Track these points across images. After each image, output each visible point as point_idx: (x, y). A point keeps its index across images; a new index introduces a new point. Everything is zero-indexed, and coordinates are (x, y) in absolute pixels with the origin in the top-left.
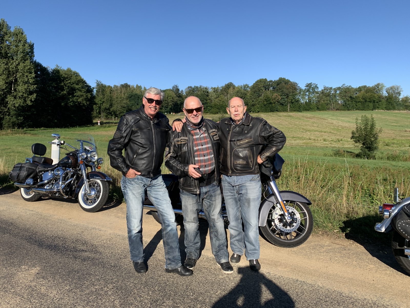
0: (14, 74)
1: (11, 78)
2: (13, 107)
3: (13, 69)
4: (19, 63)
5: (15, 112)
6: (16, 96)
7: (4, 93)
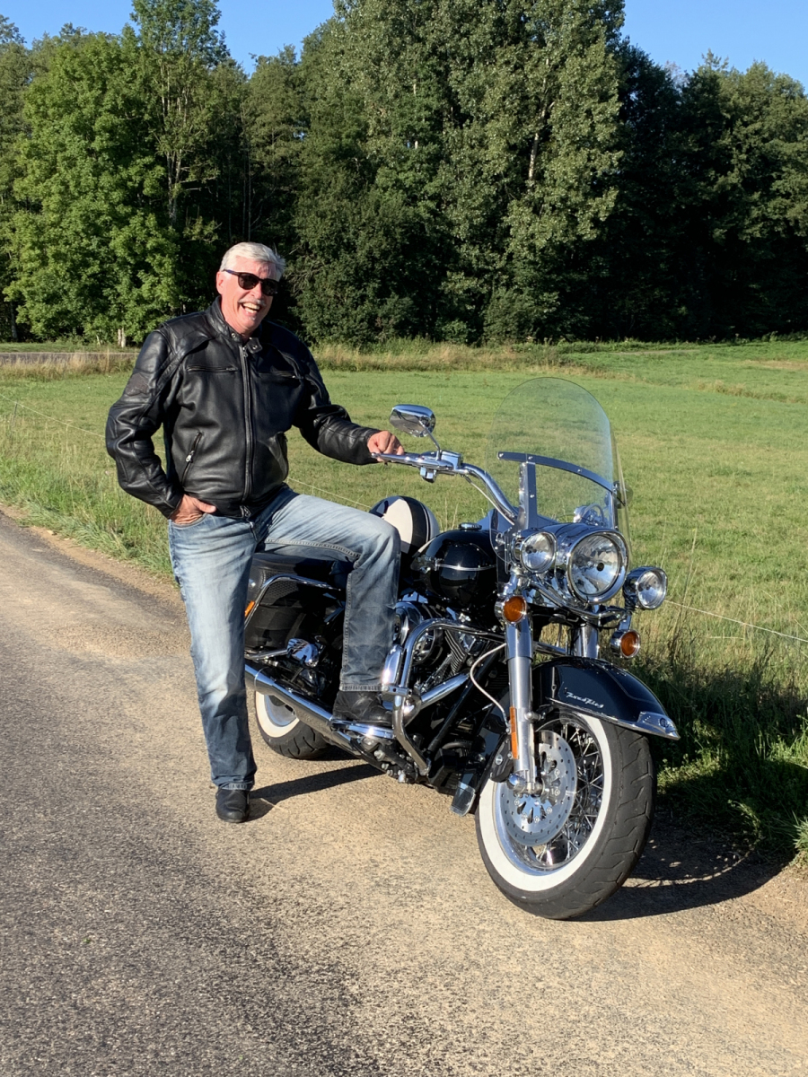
0: (539, 106)
1: (531, 127)
2: (525, 252)
3: (539, 84)
4: (563, 60)
5: (529, 272)
6: (541, 200)
7: (502, 192)
